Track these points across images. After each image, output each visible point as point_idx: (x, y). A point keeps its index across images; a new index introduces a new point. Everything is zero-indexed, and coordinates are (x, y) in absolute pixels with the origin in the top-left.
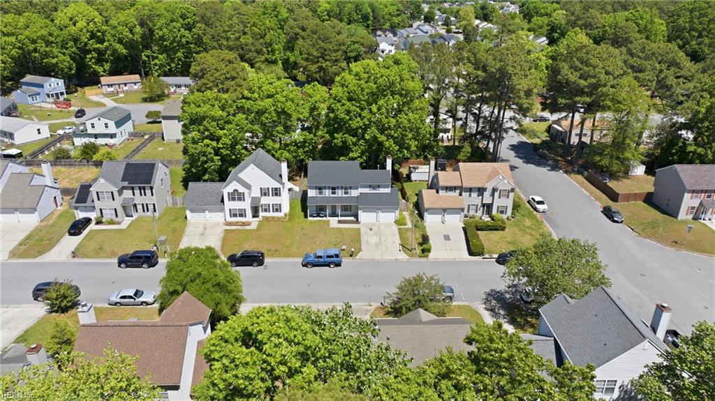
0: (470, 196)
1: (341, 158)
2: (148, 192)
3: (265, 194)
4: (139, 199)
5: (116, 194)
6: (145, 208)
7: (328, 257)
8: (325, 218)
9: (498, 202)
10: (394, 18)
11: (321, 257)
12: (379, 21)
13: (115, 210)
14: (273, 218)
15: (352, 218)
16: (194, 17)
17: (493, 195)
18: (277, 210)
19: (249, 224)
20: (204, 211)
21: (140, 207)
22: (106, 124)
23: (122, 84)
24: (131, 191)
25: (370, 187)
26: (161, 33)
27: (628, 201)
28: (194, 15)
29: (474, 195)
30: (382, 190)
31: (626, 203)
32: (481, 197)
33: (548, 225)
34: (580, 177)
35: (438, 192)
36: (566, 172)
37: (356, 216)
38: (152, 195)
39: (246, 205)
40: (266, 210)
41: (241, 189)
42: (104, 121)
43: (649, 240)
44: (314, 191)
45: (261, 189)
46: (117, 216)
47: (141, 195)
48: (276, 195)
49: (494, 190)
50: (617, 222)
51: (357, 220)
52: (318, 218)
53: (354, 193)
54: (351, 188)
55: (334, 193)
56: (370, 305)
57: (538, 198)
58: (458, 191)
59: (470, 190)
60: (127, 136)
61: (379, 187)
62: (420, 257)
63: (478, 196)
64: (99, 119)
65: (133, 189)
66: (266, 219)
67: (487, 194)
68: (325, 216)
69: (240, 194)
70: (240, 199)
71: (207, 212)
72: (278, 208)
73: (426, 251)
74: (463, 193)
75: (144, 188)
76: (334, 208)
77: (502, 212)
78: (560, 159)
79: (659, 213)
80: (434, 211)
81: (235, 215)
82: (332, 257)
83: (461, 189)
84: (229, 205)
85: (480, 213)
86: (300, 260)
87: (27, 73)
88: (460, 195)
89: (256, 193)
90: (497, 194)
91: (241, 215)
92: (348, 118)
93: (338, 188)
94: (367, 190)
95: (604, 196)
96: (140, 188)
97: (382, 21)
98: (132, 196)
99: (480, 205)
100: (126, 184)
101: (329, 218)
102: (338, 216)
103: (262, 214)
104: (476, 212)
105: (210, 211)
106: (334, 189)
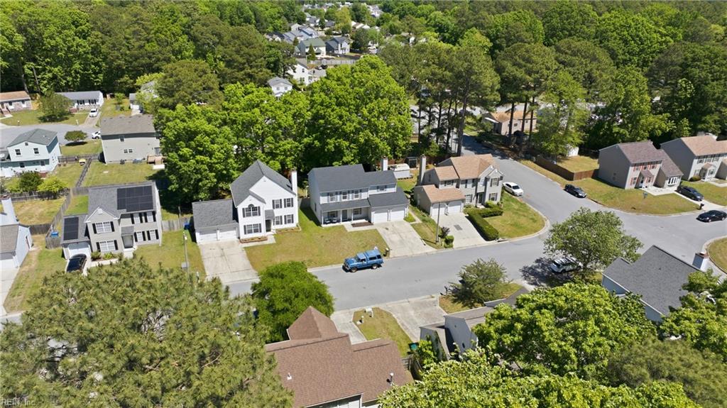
0: (466, 187)
1: (334, 164)
2: (150, 218)
3: (277, 207)
4: (139, 227)
5: (115, 224)
6: (146, 235)
7: (371, 259)
8: (337, 224)
9: (490, 190)
11: (364, 260)
13: (115, 242)
14: (286, 230)
15: (364, 221)
16: (87, 24)
17: (485, 184)
18: (289, 222)
19: (265, 239)
20: (215, 231)
21: (140, 236)
22: (36, 149)
23: (6, 102)
24: (130, 219)
25: (378, 188)
26: (53, 43)
28: (88, 22)
29: (469, 186)
30: (389, 190)
31: (580, 180)
32: (475, 187)
33: (530, 206)
34: (529, 162)
35: (437, 187)
36: (515, 159)
37: (368, 218)
38: (155, 220)
39: (261, 220)
40: (278, 223)
41: (256, 203)
42: (32, 145)
44: (326, 198)
45: (273, 201)
46: (117, 248)
47: (141, 221)
48: (289, 206)
49: (486, 179)
50: (581, 197)
51: (370, 222)
52: (332, 225)
53: (364, 196)
54: (361, 191)
55: (345, 198)
56: (433, 297)
57: (512, 184)
58: (455, 184)
59: (466, 182)
60: (57, 162)
61: (386, 187)
62: (446, 248)
63: (473, 186)
64: (27, 144)
65: (132, 216)
66: (279, 231)
67: (480, 184)
68: (338, 221)
69: (255, 209)
70: (255, 215)
71: (218, 231)
72: (289, 219)
73: (449, 242)
74: (461, 186)
75: (145, 214)
76: (345, 213)
77: (493, 199)
78: (503, 148)
79: (609, 186)
80: (439, 205)
81: (250, 232)
82: (374, 258)
83: (458, 182)
84: (243, 221)
85: (474, 202)
86: (341, 266)
88: (457, 187)
89: (269, 206)
90: (489, 183)
91: (256, 231)
92: (341, 122)
93: (349, 192)
94: (375, 192)
95: (558, 176)
96: (140, 215)
98: (131, 225)
99: (474, 195)
100: (124, 211)
101: (342, 223)
102: (350, 220)
103: (274, 227)
104: (471, 201)
105: (222, 230)
106: (345, 193)
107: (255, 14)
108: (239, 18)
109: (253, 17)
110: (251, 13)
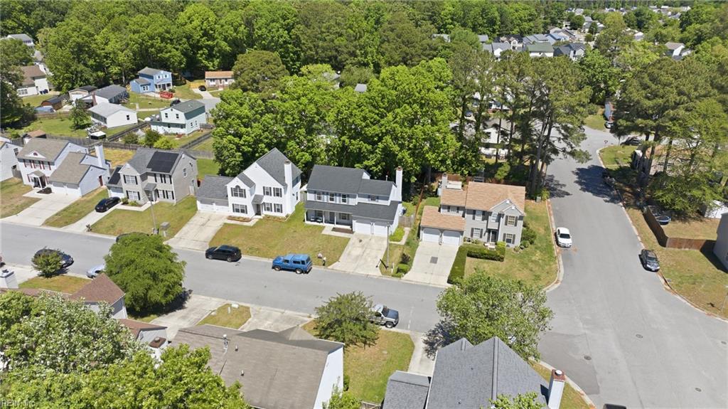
0: (474, 218)
2: (168, 180)
3: (267, 194)
4: (161, 186)
5: (139, 179)
6: (165, 194)
7: (295, 262)
8: (321, 224)
9: (504, 230)
10: (525, 23)
11: (287, 261)
12: (507, 26)
13: (138, 193)
14: (275, 217)
15: (348, 227)
16: (294, 18)
17: (498, 221)
18: (278, 210)
19: (248, 220)
20: (211, 203)
21: (161, 193)
22: (177, 115)
23: (223, 79)
24: (154, 178)
25: (369, 197)
26: (260, 33)
27: (680, 248)
28: (295, 16)
29: (479, 218)
30: (381, 202)
31: (677, 250)
32: (486, 221)
34: (638, 213)
35: (440, 210)
36: (626, 206)
37: (351, 225)
38: (171, 183)
39: (247, 201)
40: (268, 209)
41: (243, 186)
42: (175, 111)
43: (679, 297)
44: (313, 195)
45: (264, 187)
46: (139, 199)
47: (162, 182)
48: (278, 195)
49: (500, 216)
50: (650, 270)
51: (351, 230)
52: (315, 223)
53: (353, 202)
54: (348, 196)
55: (332, 199)
56: (310, 317)
57: (564, 231)
58: (461, 212)
59: (474, 212)
60: (198, 128)
61: (378, 198)
62: (393, 276)
63: (483, 220)
64: (172, 110)
65: (155, 175)
66: (268, 217)
67: (492, 219)
68: (322, 222)
69: (241, 190)
70: (241, 196)
71: (214, 204)
72: (279, 209)
73: (402, 271)
74: (466, 215)
75: (164, 176)
76: (332, 215)
77: (509, 241)
78: (628, 189)
79: (712, 267)
80: (431, 230)
81: (237, 211)
83: (466, 211)
84: (232, 200)
85: (485, 238)
87: (146, 66)
88: (463, 216)
89: (259, 191)
90: (503, 220)
91: (243, 211)
93: (336, 195)
94: (366, 201)
95: (654, 238)
96: (161, 176)
97: (510, 26)
98: (155, 182)
99: (485, 230)
100: (149, 170)
101: (325, 224)
102: (333, 223)
103: (264, 213)
104: (481, 237)
105: (217, 204)
106: (332, 195)
107: (501, 16)
108: (483, 18)
109: (499, 18)
110: (497, 14)
